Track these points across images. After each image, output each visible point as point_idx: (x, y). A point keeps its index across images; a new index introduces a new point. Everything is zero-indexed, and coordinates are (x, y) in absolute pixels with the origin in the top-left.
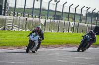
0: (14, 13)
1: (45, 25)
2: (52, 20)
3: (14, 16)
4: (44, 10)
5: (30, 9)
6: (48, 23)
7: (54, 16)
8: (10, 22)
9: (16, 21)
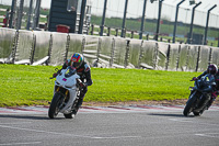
0: (102, 28)
1: (168, 55)
2: (183, 45)
3: (101, 34)
4: (166, 22)
5: (137, 19)
6: (175, 50)
7: (189, 36)
8: (92, 48)
9: (106, 47)
